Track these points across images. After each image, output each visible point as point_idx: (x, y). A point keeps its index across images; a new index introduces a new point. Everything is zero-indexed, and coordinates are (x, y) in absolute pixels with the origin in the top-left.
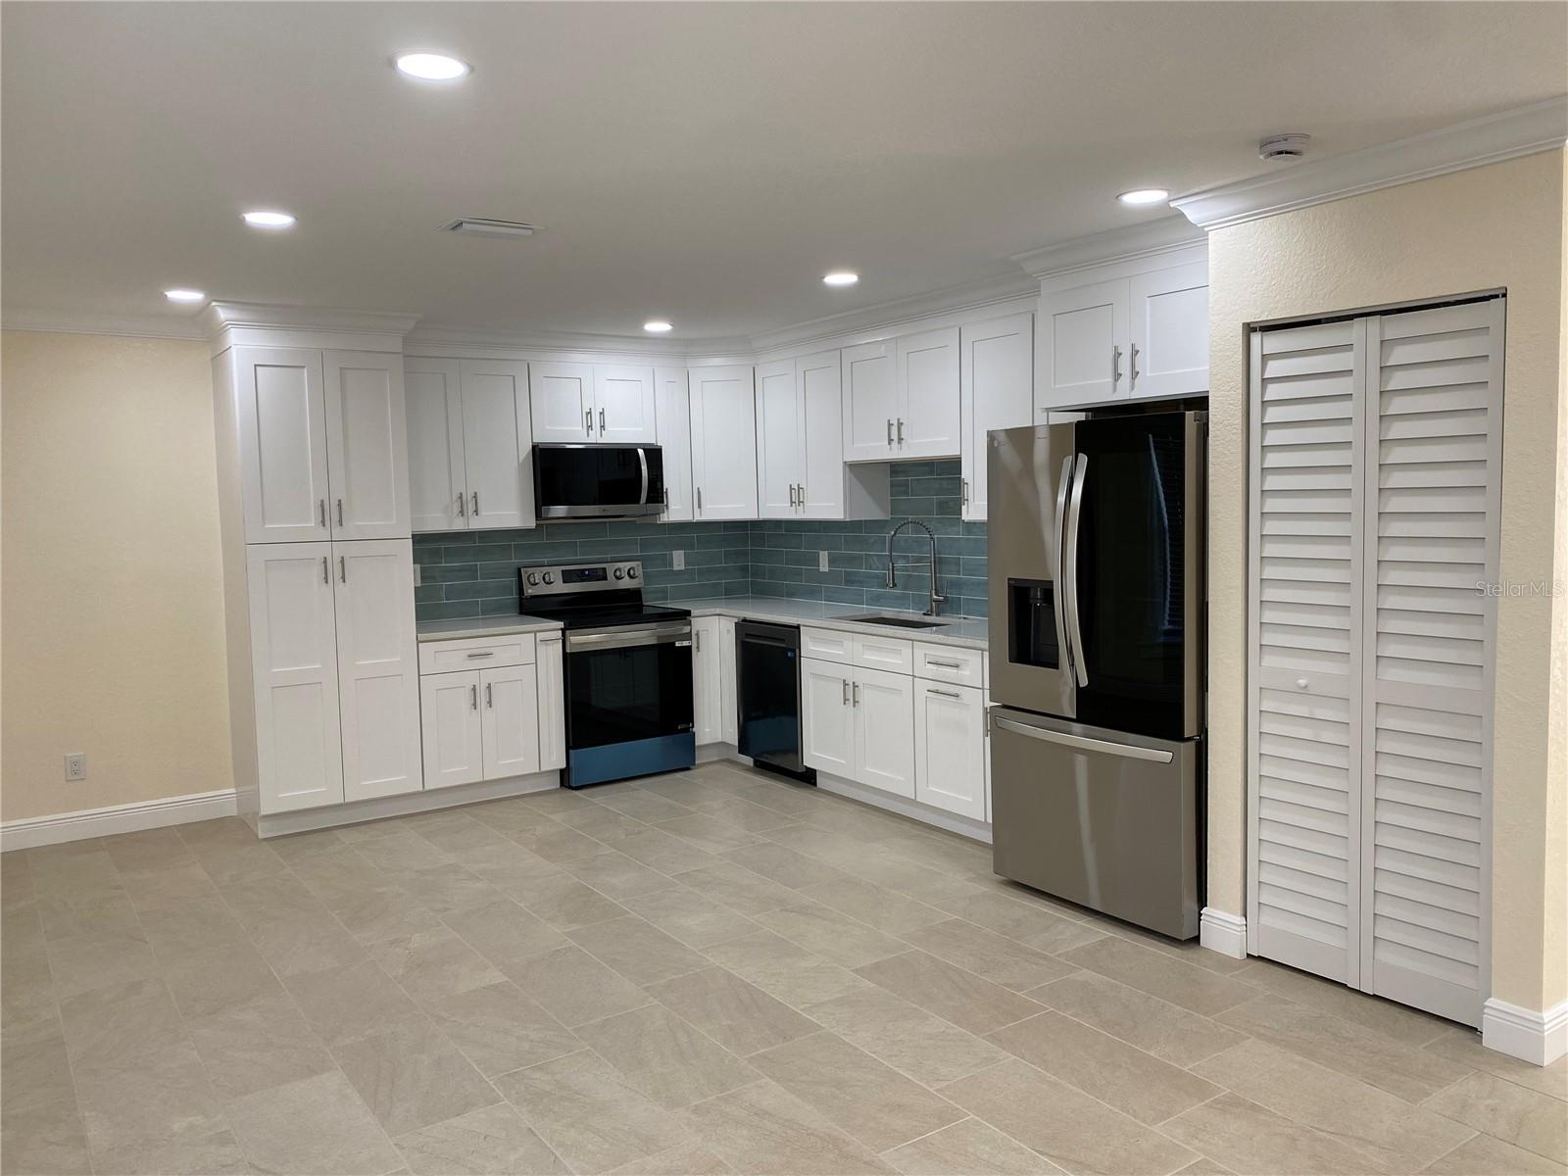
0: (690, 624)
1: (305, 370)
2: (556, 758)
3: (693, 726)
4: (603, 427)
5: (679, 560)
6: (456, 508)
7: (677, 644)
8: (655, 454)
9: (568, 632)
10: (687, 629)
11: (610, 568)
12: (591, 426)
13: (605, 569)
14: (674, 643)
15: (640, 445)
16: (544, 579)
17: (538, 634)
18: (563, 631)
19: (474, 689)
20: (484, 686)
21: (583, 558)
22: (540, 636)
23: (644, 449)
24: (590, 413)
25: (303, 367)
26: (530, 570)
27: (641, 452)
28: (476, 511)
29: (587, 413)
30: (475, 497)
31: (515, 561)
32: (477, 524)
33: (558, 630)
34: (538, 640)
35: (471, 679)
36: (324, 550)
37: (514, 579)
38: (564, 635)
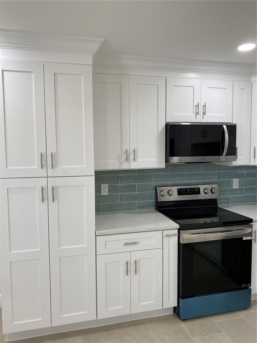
0: (251, 227)
1: (33, 74)
2: (172, 301)
3: (250, 286)
4: (204, 113)
5: (236, 183)
6: (124, 157)
7: (244, 239)
8: (232, 128)
9: (181, 231)
10: (249, 231)
11: (202, 188)
12: (198, 113)
13: (199, 189)
14: (242, 238)
15: (224, 123)
16: (168, 193)
17: (164, 231)
18: (179, 230)
19: (127, 263)
20: (133, 261)
21: (188, 182)
22: (165, 233)
23: (227, 126)
24: (198, 105)
25: (32, 72)
26: (162, 188)
27: (225, 127)
28: (134, 159)
29: (196, 106)
30: (134, 151)
31: (154, 184)
32: (134, 166)
33: (176, 229)
34: (164, 235)
35: (126, 257)
36: (43, 182)
37: (154, 192)
38: (179, 232)
